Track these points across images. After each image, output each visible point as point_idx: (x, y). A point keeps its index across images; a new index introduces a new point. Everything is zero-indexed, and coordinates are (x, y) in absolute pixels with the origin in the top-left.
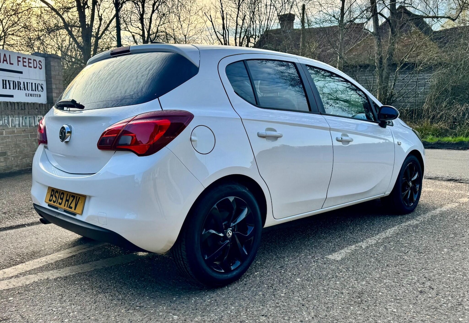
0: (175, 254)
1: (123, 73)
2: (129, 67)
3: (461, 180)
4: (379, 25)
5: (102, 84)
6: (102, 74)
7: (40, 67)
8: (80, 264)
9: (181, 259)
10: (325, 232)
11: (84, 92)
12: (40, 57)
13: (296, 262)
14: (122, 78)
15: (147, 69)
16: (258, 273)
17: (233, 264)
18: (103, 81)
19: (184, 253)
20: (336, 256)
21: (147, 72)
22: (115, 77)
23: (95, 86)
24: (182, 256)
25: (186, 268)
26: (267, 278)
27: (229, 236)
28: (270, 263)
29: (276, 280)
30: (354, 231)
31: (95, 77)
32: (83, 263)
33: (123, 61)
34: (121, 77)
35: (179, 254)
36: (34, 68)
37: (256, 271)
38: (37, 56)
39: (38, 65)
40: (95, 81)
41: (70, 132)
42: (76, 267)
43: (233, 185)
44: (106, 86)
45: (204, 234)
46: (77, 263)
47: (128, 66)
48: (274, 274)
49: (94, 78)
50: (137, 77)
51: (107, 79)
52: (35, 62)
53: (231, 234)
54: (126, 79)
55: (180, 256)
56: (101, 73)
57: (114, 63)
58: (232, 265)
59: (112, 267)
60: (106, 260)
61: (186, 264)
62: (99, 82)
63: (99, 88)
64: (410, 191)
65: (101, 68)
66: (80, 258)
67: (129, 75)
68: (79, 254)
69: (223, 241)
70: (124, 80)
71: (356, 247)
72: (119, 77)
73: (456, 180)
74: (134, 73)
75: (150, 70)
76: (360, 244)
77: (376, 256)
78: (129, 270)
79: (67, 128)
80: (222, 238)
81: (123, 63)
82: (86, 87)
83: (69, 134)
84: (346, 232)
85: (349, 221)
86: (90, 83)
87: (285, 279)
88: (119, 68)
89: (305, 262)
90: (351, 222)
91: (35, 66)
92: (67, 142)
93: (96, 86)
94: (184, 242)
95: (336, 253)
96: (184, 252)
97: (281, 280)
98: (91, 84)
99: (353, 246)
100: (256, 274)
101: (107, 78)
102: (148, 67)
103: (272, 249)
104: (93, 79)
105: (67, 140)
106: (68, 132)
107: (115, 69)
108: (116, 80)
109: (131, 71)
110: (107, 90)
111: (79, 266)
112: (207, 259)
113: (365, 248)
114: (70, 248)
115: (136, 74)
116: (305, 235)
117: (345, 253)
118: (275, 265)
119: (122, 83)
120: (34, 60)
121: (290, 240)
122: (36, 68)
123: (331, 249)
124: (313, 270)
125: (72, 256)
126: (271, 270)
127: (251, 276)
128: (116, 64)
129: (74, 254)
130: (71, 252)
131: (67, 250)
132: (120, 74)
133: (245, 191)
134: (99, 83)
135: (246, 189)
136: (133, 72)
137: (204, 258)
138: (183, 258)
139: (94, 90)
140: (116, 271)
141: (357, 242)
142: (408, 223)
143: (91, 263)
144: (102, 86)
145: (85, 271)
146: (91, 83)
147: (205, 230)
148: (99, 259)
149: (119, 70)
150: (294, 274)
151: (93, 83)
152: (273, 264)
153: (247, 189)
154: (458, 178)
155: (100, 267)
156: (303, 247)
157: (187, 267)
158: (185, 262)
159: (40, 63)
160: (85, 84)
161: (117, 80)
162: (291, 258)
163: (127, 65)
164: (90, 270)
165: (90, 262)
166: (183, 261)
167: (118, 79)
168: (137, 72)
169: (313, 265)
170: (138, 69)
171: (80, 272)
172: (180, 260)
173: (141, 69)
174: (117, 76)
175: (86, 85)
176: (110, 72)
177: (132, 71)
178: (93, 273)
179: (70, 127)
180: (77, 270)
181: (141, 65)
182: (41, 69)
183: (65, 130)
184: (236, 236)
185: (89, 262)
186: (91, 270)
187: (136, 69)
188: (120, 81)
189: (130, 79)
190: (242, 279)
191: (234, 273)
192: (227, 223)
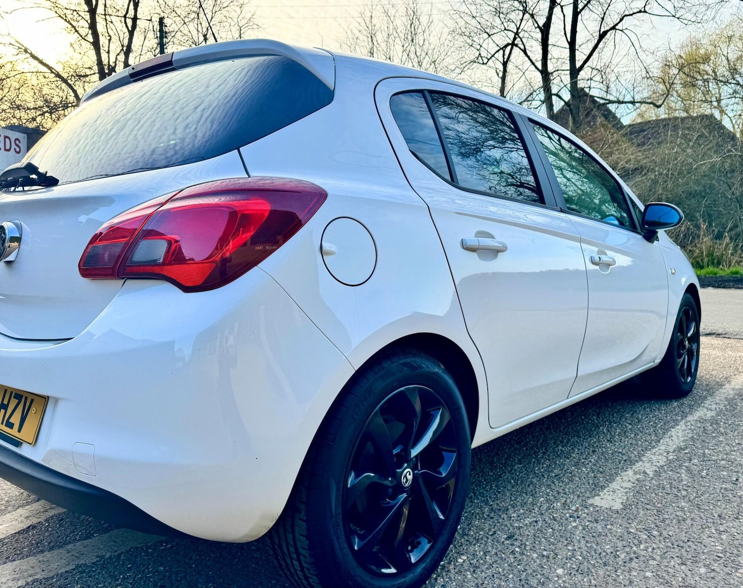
0: (276, 541)
1: (146, 118)
2: (156, 107)
3: (725, 334)
4: (555, 112)
5: (100, 143)
6: (101, 123)
7: (18, 150)
8: (42, 552)
9: (294, 556)
10: (562, 442)
11: (62, 159)
12: (17, 133)
13: (536, 522)
14: (141, 131)
15: (196, 108)
16: (465, 558)
17: (416, 546)
18: (103, 137)
19: (302, 542)
20: (610, 498)
21: (199, 114)
22: (127, 130)
23: (85, 147)
24: (296, 549)
25: (306, 578)
26: (489, 572)
27: (406, 482)
28: (482, 526)
29: (511, 576)
30: (613, 437)
31: (88, 130)
32: (51, 549)
33: (145, 94)
34: (140, 129)
35: (288, 544)
36: (6, 150)
37: (460, 554)
38: (12, 130)
39: (14, 146)
40: (87, 139)
41: (18, 240)
42: (32, 560)
43: (414, 359)
44: (111, 147)
45: (353, 486)
46: (37, 549)
47: (155, 105)
48: (501, 558)
49: (84, 132)
50: (175, 129)
51: (111, 133)
52: (7, 140)
53: (410, 477)
54: (152, 134)
55: (292, 549)
56: (98, 122)
57: (126, 99)
58: (411, 551)
59: (120, 555)
60: (108, 534)
61: (309, 570)
62: (95, 139)
63: (94, 151)
64: (686, 356)
65: (101, 111)
66: (47, 534)
67: (157, 125)
68: (47, 520)
69: (394, 497)
70: (148, 136)
71: (635, 473)
72: (137, 128)
73: (719, 335)
74: (169, 120)
75: (204, 110)
76: (638, 466)
77: (684, 493)
78: (161, 565)
79: (11, 231)
80: (390, 490)
81: (143, 99)
82: (66, 151)
83: (16, 244)
84: (599, 441)
85: (594, 415)
86: (75, 144)
87: (529, 571)
88: (136, 110)
89: (555, 520)
90: (598, 417)
91: (8, 147)
92: (9, 263)
93: (87, 148)
94: (303, 513)
95: (605, 491)
96: (302, 538)
97: (523, 577)
98: (78, 146)
99: (630, 472)
100: (460, 561)
101: (110, 131)
102: (199, 105)
103: (474, 490)
104: (82, 135)
105: (10, 258)
106: (13, 239)
107: (128, 112)
108: (129, 135)
109: (161, 114)
110: (112, 153)
111: (40, 557)
112: (359, 549)
113: (655, 475)
114: (28, 504)
115: (172, 122)
116: (527, 449)
117: (622, 490)
118: (495, 533)
119: (145, 141)
120: (6, 137)
121: (502, 464)
122: (9, 150)
123: (591, 482)
124: (579, 542)
125: (29, 527)
126: (490, 548)
127: (452, 567)
128: (132, 100)
129: (35, 521)
130: (27, 517)
131: (20, 511)
132: (139, 122)
133: (437, 369)
134: (94, 143)
135: (440, 366)
136: (166, 115)
137: (351, 546)
138: (298, 554)
139: (86, 155)
140: (129, 569)
141: (632, 463)
142: (698, 415)
143: (70, 547)
144: (102, 148)
145: (51, 575)
146: (77, 144)
147: (353, 474)
148: (92, 535)
149: (137, 112)
150: (543, 556)
151: (81, 143)
152: (490, 530)
153: (442, 367)
154: (720, 331)
155: (89, 559)
156: (534, 480)
157: (308, 575)
158: (305, 565)
159: (17, 142)
160: (64, 147)
161: (131, 137)
162: (522, 511)
163: (152, 102)
164: (63, 570)
165: (69, 543)
166: (299, 560)
167: (134, 133)
168: (176, 116)
169: (573, 527)
170: (176, 108)
171: (38, 577)
172: (291, 559)
173: (183, 108)
174: (132, 127)
175: (67, 148)
176: (117, 118)
177: (164, 114)
178: (70, 579)
179: (19, 228)
180: (31, 572)
181: (181, 102)
182: (18, 153)
183: (5, 234)
184: (420, 480)
185: (66, 543)
186: (69, 568)
187: (173, 108)
188: (140, 137)
189: (159, 134)
190: (433, 581)
191: (419, 570)
192: (401, 450)
